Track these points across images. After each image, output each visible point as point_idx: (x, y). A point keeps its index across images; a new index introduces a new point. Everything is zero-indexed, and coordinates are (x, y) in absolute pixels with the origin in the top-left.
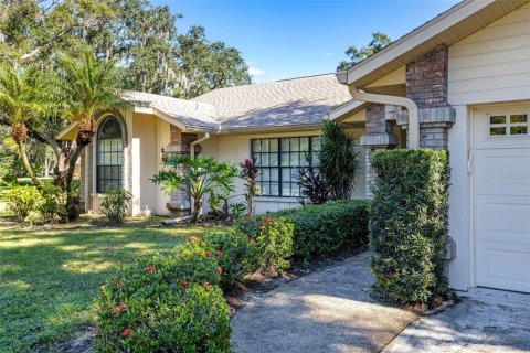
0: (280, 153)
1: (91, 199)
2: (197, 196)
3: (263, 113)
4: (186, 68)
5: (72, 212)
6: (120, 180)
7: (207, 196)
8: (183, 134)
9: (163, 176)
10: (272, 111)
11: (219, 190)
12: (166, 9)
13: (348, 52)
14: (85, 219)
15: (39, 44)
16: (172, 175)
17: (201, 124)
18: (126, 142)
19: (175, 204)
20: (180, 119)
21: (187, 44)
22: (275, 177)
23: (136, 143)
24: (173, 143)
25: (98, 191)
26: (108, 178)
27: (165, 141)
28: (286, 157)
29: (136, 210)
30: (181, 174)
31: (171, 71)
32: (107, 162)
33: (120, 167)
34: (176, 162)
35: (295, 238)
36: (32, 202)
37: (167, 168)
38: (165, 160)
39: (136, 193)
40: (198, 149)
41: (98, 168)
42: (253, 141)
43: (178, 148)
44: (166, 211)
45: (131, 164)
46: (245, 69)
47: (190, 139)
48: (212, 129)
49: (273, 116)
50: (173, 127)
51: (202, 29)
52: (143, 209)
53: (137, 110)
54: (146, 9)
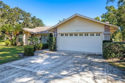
0: (45, 37)
1: (18, 43)
2: (33, 42)
3: (43, 32)
4: (32, 23)
5: (15, 45)
6: (22, 40)
7: (35, 42)
8: (32, 34)
9: (29, 40)
10: (44, 31)
11: (36, 41)
12: (29, 13)
13: (59, 21)
14: (17, 46)
15: (7, 19)
16: (30, 39)
17: (34, 33)
18: (23, 35)
19: (30, 43)
20: (31, 32)
21: (33, 19)
22: (44, 40)
23: (25, 35)
24: (30, 35)
25: (19, 42)
26: (21, 40)
27: (29, 35)
28: (46, 37)
29: (25, 44)
30: (31, 39)
31: (30, 23)
32: (20, 38)
33: (22, 38)
34: (30, 38)
35: (43, 46)
36: (9, 43)
37: (29, 39)
38: (29, 38)
39: (25, 42)
40: (34, 36)
41: (19, 38)
42: (41, 35)
43: (31, 36)
44: (29, 44)
45: (24, 38)
46: (43, 23)
47: (33, 35)
48: (35, 33)
49: (44, 32)
50: (30, 33)
51: (35, 17)
52: (26, 44)
53: (25, 31)
54: (26, 13)
